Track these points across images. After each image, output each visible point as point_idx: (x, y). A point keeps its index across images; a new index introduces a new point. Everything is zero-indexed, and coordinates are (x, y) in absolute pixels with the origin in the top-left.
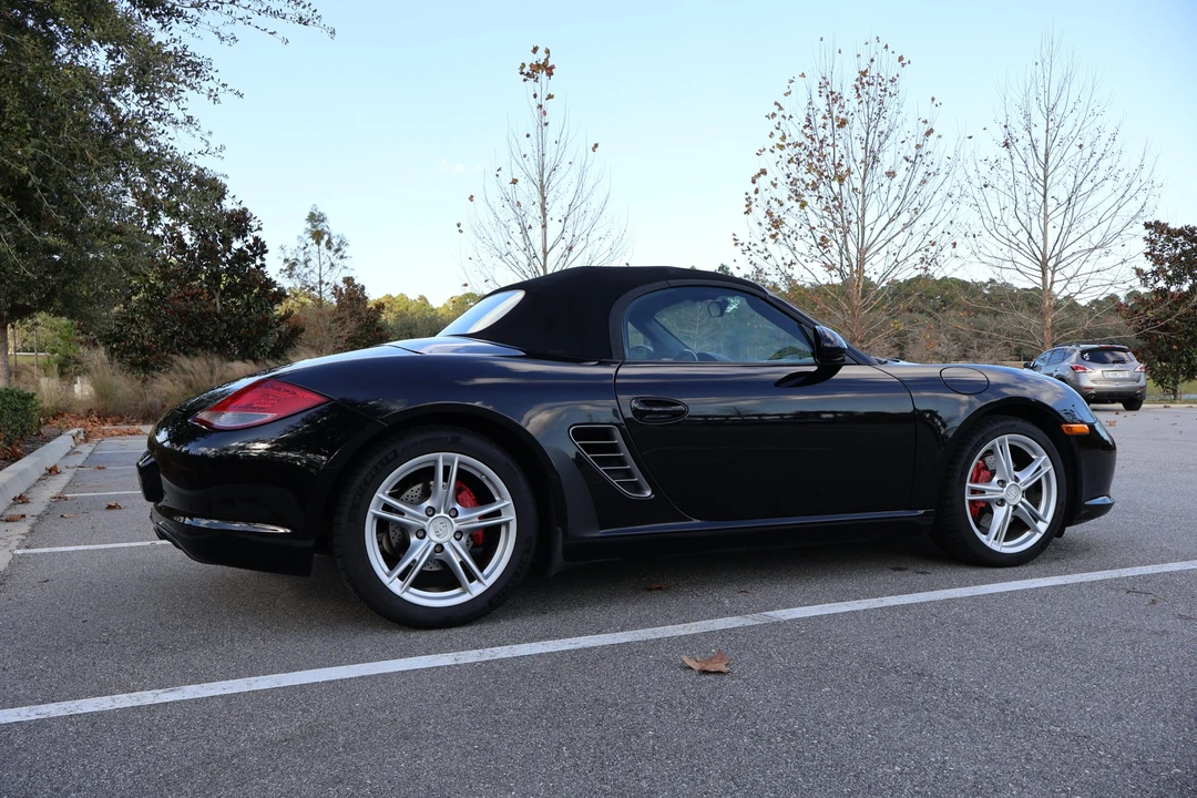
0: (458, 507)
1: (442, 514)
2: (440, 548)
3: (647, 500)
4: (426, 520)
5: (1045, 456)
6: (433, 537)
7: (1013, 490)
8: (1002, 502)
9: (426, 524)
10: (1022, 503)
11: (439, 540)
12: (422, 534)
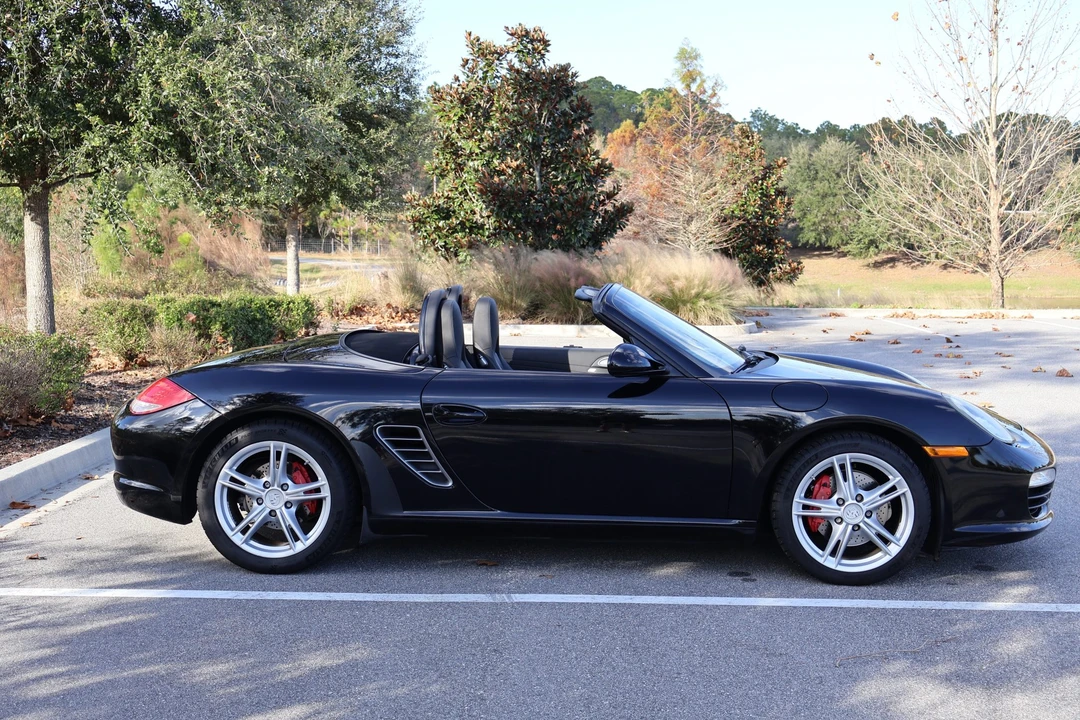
0: (289, 482)
1: (276, 487)
2: (272, 513)
3: (447, 490)
4: (263, 491)
5: (900, 478)
6: (268, 505)
7: (854, 510)
8: (840, 520)
9: (263, 494)
10: (865, 523)
11: (273, 508)
12: (260, 501)
